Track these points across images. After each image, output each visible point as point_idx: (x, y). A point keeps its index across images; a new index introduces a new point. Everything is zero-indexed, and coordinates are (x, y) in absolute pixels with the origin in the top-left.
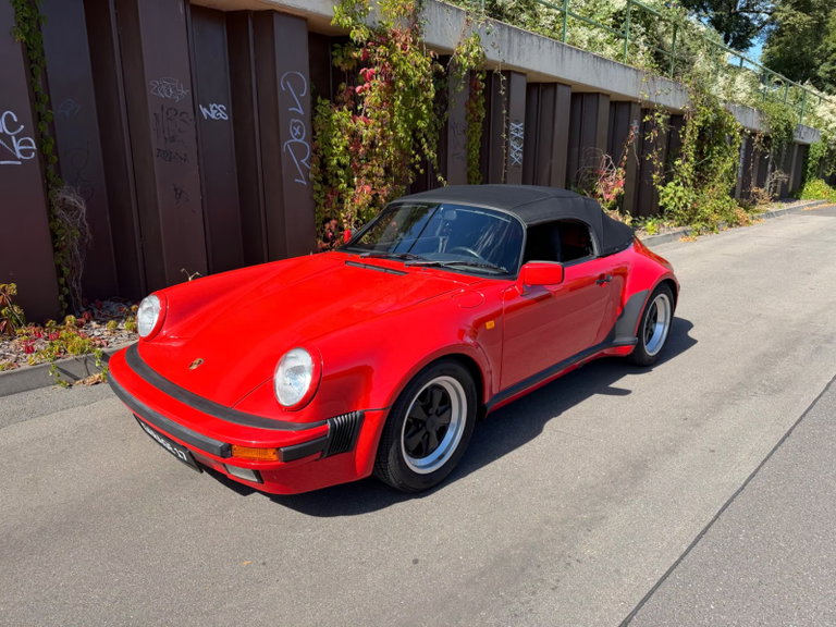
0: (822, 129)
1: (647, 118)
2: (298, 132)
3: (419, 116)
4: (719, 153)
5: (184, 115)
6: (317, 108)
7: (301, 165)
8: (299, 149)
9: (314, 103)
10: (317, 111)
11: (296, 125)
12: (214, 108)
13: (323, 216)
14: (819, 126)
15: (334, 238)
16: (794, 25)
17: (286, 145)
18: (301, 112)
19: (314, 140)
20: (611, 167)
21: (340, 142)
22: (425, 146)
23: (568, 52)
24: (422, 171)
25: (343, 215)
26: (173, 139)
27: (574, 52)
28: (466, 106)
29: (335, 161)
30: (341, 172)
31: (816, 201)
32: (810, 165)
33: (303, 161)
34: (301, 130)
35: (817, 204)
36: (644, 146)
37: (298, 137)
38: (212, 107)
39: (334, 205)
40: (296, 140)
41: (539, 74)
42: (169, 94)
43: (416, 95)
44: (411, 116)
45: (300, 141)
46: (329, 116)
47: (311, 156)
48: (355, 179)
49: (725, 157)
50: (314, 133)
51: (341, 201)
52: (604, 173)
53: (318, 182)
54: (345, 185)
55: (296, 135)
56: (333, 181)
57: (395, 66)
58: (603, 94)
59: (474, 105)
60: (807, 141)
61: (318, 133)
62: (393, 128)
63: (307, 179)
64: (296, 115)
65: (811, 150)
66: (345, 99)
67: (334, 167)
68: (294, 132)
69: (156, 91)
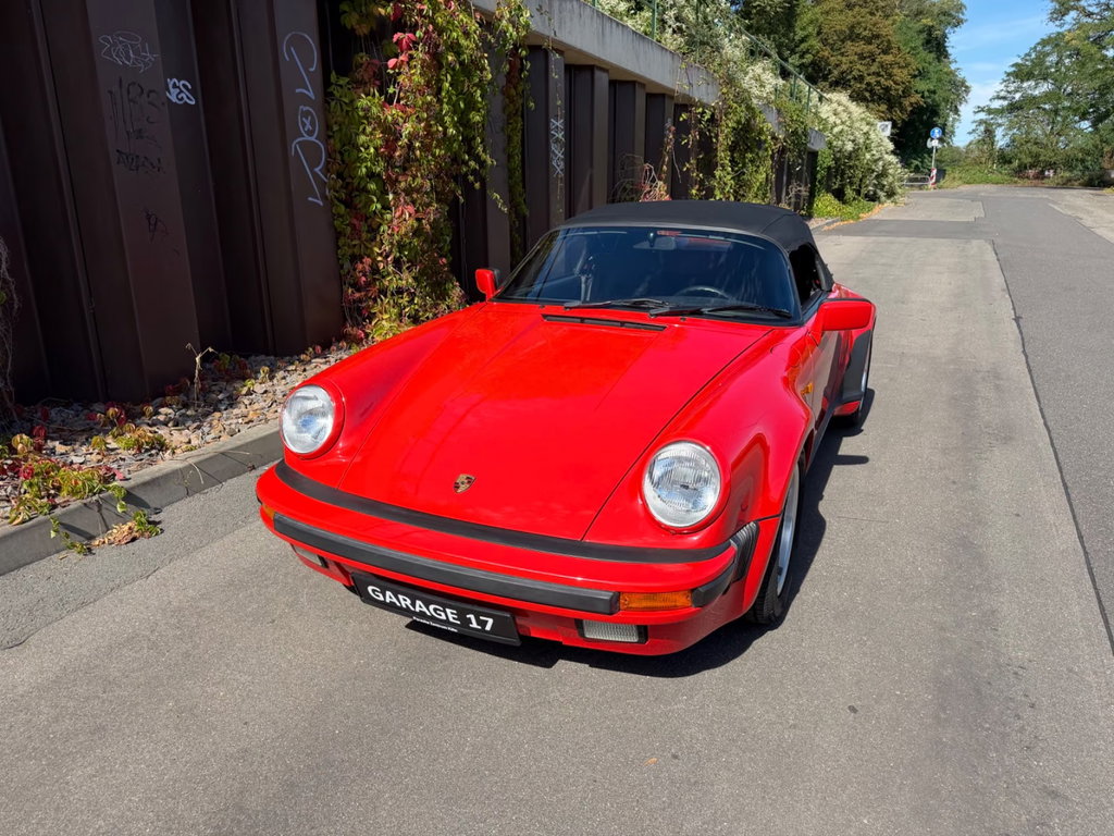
0: (827, 133)
1: (684, 116)
2: (308, 127)
3: (471, 105)
4: (752, 161)
5: (152, 95)
6: (331, 89)
7: (315, 174)
8: (311, 151)
9: (327, 83)
10: (332, 94)
11: (305, 114)
12: (175, 86)
13: (350, 252)
14: (825, 129)
15: (369, 284)
16: (765, 7)
17: (295, 145)
18: (311, 95)
19: (330, 137)
20: (653, 181)
21: (370, 141)
22: (480, 149)
23: (608, 25)
24: (477, 185)
25: (376, 250)
26: (139, 135)
27: (614, 25)
28: (503, 93)
29: (364, 170)
30: (372, 186)
31: (830, 220)
32: (819, 176)
33: (317, 170)
34: (312, 124)
35: (834, 222)
36: (682, 153)
37: (310, 133)
38: (170, 83)
39: (364, 235)
40: (307, 138)
41: (580, 52)
42: (128, 58)
43: (469, 76)
44: (462, 105)
45: (313, 139)
46: (352, 101)
47: (327, 163)
48: (391, 197)
49: (758, 167)
50: (328, 127)
51: (374, 230)
52: (648, 189)
53: (341, 201)
54: (379, 206)
55: (307, 130)
56: (360, 201)
57: (440, 30)
58: (639, 83)
59: (513, 92)
60: (816, 147)
61: (336, 128)
62: (441, 121)
63: (324, 197)
64: (305, 99)
65: (819, 158)
66: (366, 78)
67: (361, 178)
68: (304, 125)
69: (109, 53)
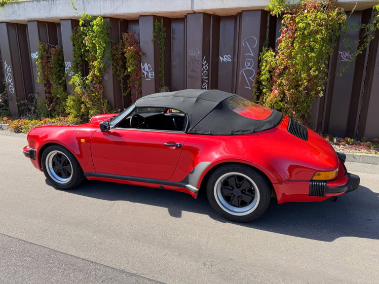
2: (249, 65)
5: (198, 62)
7: (249, 80)
8: (249, 73)
9: (261, 50)
11: (248, 61)
12: (226, 57)
17: (242, 71)
18: (252, 55)
26: (194, 71)
30: (264, 83)
33: (250, 78)
34: (251, 64)
37: (249, 67)
38: (225, 56)
45: (250, 68)
47: (255, 76)
53: (256, 88)
54: (266, 90)
55: (249, 66)
63: (251, 87)
64: (250, 57)
68: (247, 64)
69: (190, 53)
